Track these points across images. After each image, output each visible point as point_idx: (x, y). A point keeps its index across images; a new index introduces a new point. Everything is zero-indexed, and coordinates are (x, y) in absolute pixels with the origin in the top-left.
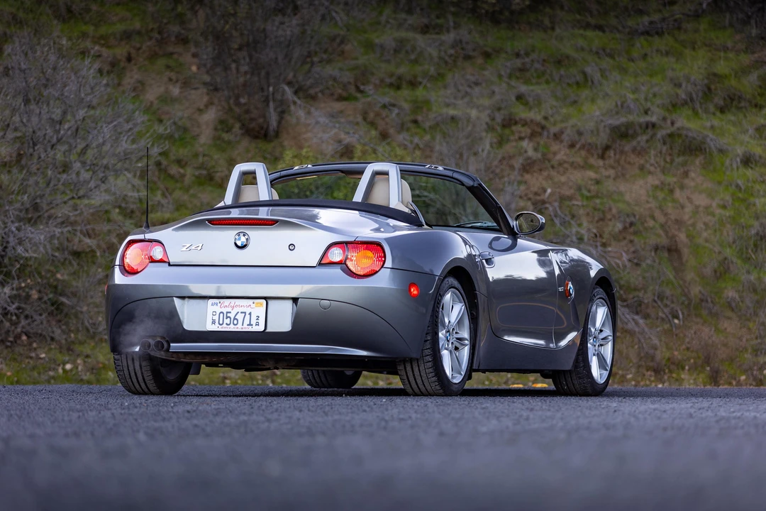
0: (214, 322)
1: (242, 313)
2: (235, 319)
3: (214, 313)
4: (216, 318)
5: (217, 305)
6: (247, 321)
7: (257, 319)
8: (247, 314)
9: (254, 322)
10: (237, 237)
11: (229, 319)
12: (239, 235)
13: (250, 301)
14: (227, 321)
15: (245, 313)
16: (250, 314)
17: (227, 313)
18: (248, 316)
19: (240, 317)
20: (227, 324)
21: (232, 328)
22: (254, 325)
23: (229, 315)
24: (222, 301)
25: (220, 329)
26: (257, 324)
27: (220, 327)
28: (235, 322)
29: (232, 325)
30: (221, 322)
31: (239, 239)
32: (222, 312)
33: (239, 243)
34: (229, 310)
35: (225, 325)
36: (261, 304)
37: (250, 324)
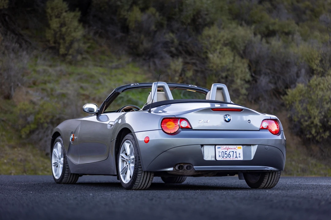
0: (220, 156)
1: (232, 152)
2: (229, 154)
3: (219, 152)
4: (220, 154)
5: (220, 148)
6: (235, 156)
7: (239, 155)
8: (234, 152)
9: (238, 156)
10: (226, 117)
11: (226, 154)
12: (226, 116)
13: (235, 146)
14: (226, 156)
15: (233, 152)
16: (236, 152)
17: (225, 152)
18: (235, 153)
19: (231, 154)
20: (226, 157)
21: (228, 159)
22: (238, 157)
23: (226, 153)
24: (222, 146)
25: (223, 160)
26: (240, 157)
27: (223, 158)
28: (230, 156)
29: (228, 157)
30: (223, 156)
31: (227, 118)
32: (223, 152)
33: (227, 120)
34: (226, 150)
35: (225, 158)
36: (240, 148)
37: (236, 157)
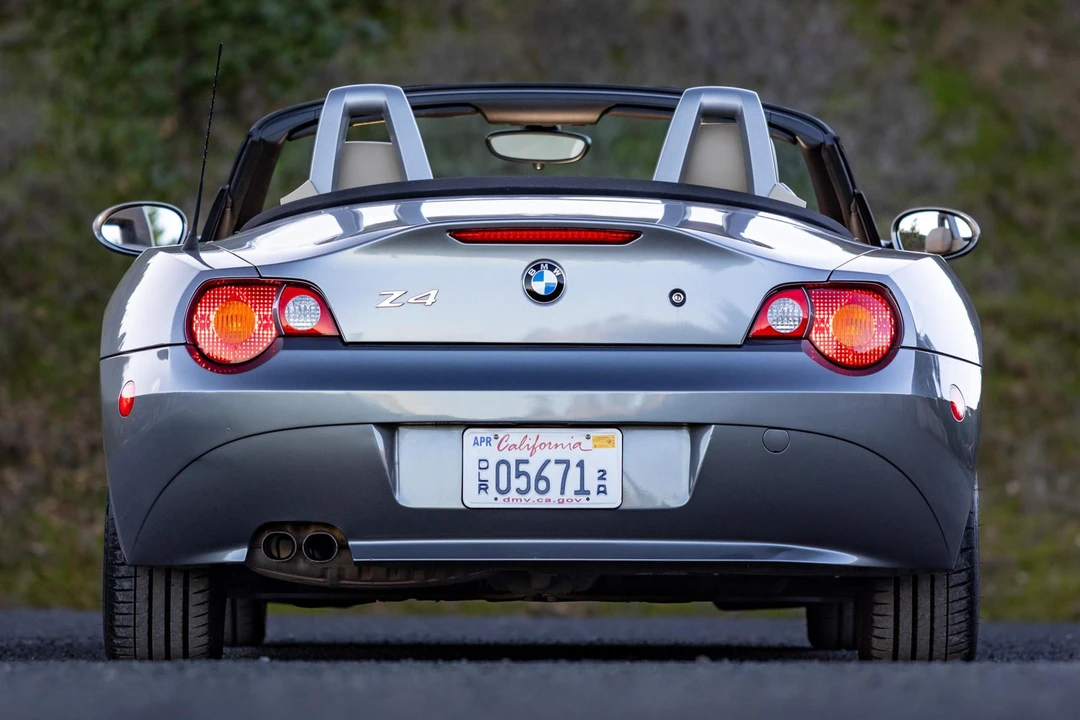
0: (483, 486)
1: (558, 462)
2: (539, 477)
3: (484, 465)
4: (489, 475)
5: (489, 443)
6: (573, 484)
7: (601, 478)
8: (573, 464)
9: (591, 484)
10: (533, 273)
11: (523, 479)
12: (537, 268)
13: (578, 435)
14: (522, 483)
15: (567, 462)
16: (581, 464)
17: (519, 462)
18: (574, 472)
19: (554, 473)
20: (518, 490)
21: (533, 501)
22: (594, 491)
23: (522, 467)
24: (502, 433)
25: (500, 504)
26: (602, 490)
27: (501, 498)
28: (542, 485)
29: (533, 495)
30: (503, 486)
31: (540, 278)
32: (504, 462)
33: (539, 287)
34: (524, 455)
35: (513, 494)
36: (609, 440)
37: (582, 492)
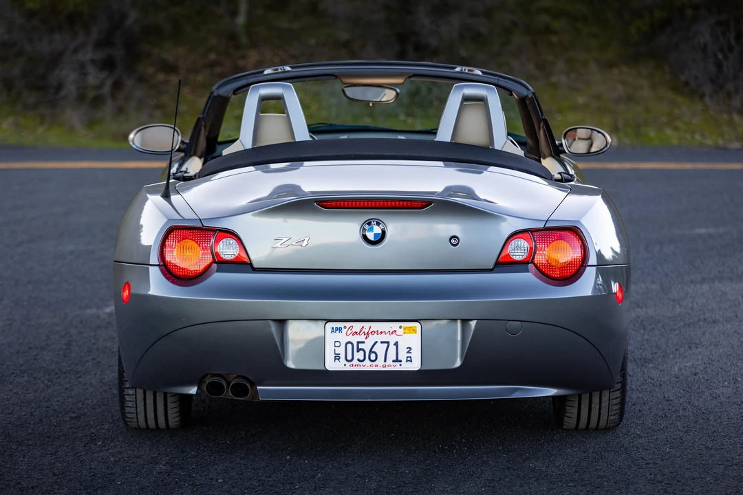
0: (337, 358)
1: (382, 342)
2: (371, 351)
3: (337, 344)
4: (341, 351)
5: (341, 331)
6: (392, 355)
7: (408, 352)
8: (392, 344)
9: (403, 356)
10: (367, 227)
11: (362, 352)
12: (369, 224)
13: (395, 325)
14: (360, 355)
15: (388, 343)
16: (396, 344)
17: (359, 343)
18: (392, 349)
19: (380, 349)
20: (359, 360)
21: (367, 366)
22: (404, 360)
23: (361, 346)
24: (348, 324)
25: (348, 368)
26: (409, 360)
27: (348, 364)
28: (373, 356)
29: (367, 362)
30: (349, 358)
31: (371, 230)
32: (349, 342)
33: (371, 236)
34: (361, 338)
35: (355, 362)
36: (415, 331)
37: (397, 361)
